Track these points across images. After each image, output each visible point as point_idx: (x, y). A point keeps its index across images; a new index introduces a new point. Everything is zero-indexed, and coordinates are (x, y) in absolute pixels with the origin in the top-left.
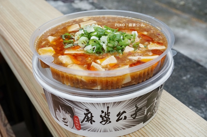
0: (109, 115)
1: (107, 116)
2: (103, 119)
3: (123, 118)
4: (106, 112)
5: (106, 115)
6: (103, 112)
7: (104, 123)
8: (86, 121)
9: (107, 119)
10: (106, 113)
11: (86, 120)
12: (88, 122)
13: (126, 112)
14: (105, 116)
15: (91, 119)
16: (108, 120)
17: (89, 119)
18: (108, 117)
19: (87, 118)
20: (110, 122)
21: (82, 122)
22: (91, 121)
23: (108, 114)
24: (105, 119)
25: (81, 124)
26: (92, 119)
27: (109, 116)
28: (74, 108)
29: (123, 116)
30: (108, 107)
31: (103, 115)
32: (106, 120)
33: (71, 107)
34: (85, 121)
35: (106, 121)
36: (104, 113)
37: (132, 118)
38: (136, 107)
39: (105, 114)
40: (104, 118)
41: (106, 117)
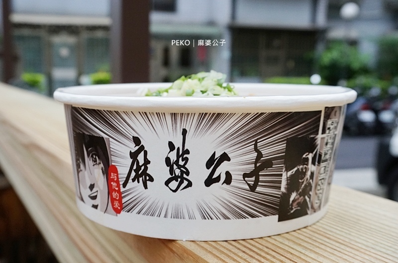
0: (186, 160)
1: (181, 163)
2: (172, 171)
3: (223, 178)
4: (178, 149)
5: (181, 159)
6: (171, 146)
7: (174, 184)
8: (133, 180)
9: (182, 172)
10: (181, 153)
11: (133, 174)
12: (138, 182)
13: (229, 159)
14: (177, 162)
15: (145, 173)
16: (185, 176)
17: (140, 172)
18: (184, 166)
19: (135, 167)
20: (190, 184)
21: (125, 185)
22: (145, 178)
23: (185, 156)
24: (178, 172)
25: (124, 189)
26: (148, 172)
27: (185, 164)
28: (111, 139)
29: (222, 170)
30: (184, 132)
31: (173, 156)
32: (178, 177)
33: (103, 138)
34: (130, 181)
35: (179, 180)
36: (175, 151)
37: (247, 187)
38: (256, 149)
39: (178, 156)
40: (175, 167)
41: (179, 167)
